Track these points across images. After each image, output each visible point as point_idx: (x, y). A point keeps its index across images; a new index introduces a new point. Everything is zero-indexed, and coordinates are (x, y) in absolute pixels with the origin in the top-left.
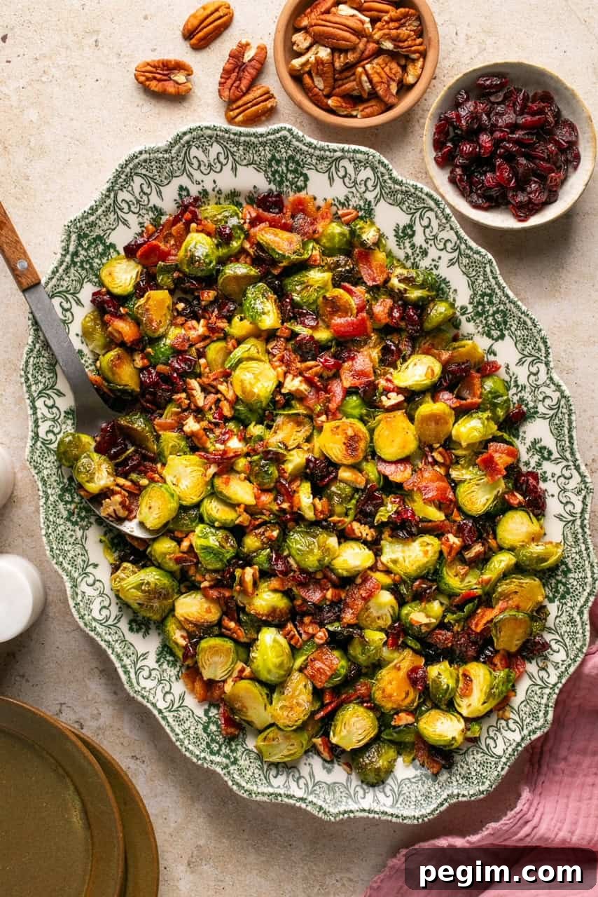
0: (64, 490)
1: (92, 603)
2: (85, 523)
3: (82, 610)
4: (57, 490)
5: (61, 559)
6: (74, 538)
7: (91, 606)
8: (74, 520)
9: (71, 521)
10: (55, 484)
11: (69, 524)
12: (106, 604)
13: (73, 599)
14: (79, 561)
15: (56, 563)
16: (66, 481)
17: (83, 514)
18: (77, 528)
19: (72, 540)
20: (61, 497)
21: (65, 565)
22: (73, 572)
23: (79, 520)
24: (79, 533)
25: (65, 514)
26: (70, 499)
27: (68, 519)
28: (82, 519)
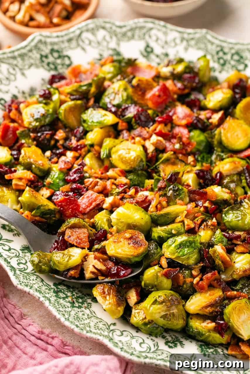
0: (56, 292)
1: (131, 344)
2: (86, 305)
3: (128, 351)
4: (52, 294)
5: (88, 329)
6: (86, 315)
7: (133, 346)
8: (77, 305)
9: (76, 307)
10: (47, 291)
11: (75, 309)
12: (141, 341)
13: (117, 347)
14: (101, 325)
15: (87, 332)
16: (53, 287)
17: (80, 300)
18: (83, 309)
19: (86, 316)
20: (57, 296)
21: (94, 330)
22: (102, 333)
23: (80, 305)
24: (87, 311)
25: (69, 305)
26: (65, 296)
27: (73, 306)
28: (82, 303)
